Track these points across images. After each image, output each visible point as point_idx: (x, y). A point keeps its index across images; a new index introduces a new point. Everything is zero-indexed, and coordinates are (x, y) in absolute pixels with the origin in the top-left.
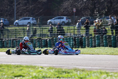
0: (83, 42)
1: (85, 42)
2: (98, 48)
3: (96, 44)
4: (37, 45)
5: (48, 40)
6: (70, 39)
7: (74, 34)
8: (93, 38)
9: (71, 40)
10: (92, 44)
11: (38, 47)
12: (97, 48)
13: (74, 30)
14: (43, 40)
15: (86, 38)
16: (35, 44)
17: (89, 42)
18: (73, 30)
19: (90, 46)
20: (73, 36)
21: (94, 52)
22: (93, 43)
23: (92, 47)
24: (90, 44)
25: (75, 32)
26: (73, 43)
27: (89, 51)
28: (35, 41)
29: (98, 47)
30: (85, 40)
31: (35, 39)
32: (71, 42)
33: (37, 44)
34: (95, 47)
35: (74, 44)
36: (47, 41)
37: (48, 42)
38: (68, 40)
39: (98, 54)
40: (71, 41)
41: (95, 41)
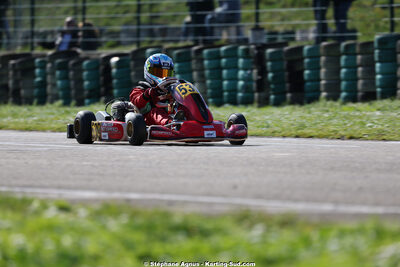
0: (302, 72)
1: (318, 74)
2: (386, 102)
3: (378, 83)
4: (55, 91)
5: (115, 60)
6: (236, 57)
7: (257, 29)
8: (358, 49)
9: (241, 61)
10: (355, 85)
11: (60, 102)
12: (379, 103)
13: (257, 8)
14: (85, 63)
15: (322, 51)
16: (43, 84)
17: (338, 72)
18: (253, 6)
19: (343, 94)
20: (251, 40)
21: (363, 124)
22: (359, 75)
23: (354, 100)
24: (343, 84)
25: (262, 17)
26: (247, 79)
27: (335, 121)
28: (43, 66)
29: (384, 96)
30: (318, 62)
31: (44, 56)
32: (241, 73)
33: (54, 85)
34: (369, 97)
35: (254, 85)
36: (108, 67)
37: (114, 71)
38: (224, 61)
39: (381, 136)
40: (237, 68)
41: (369, 65)
